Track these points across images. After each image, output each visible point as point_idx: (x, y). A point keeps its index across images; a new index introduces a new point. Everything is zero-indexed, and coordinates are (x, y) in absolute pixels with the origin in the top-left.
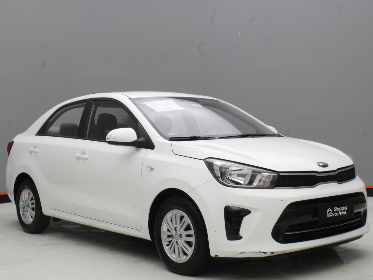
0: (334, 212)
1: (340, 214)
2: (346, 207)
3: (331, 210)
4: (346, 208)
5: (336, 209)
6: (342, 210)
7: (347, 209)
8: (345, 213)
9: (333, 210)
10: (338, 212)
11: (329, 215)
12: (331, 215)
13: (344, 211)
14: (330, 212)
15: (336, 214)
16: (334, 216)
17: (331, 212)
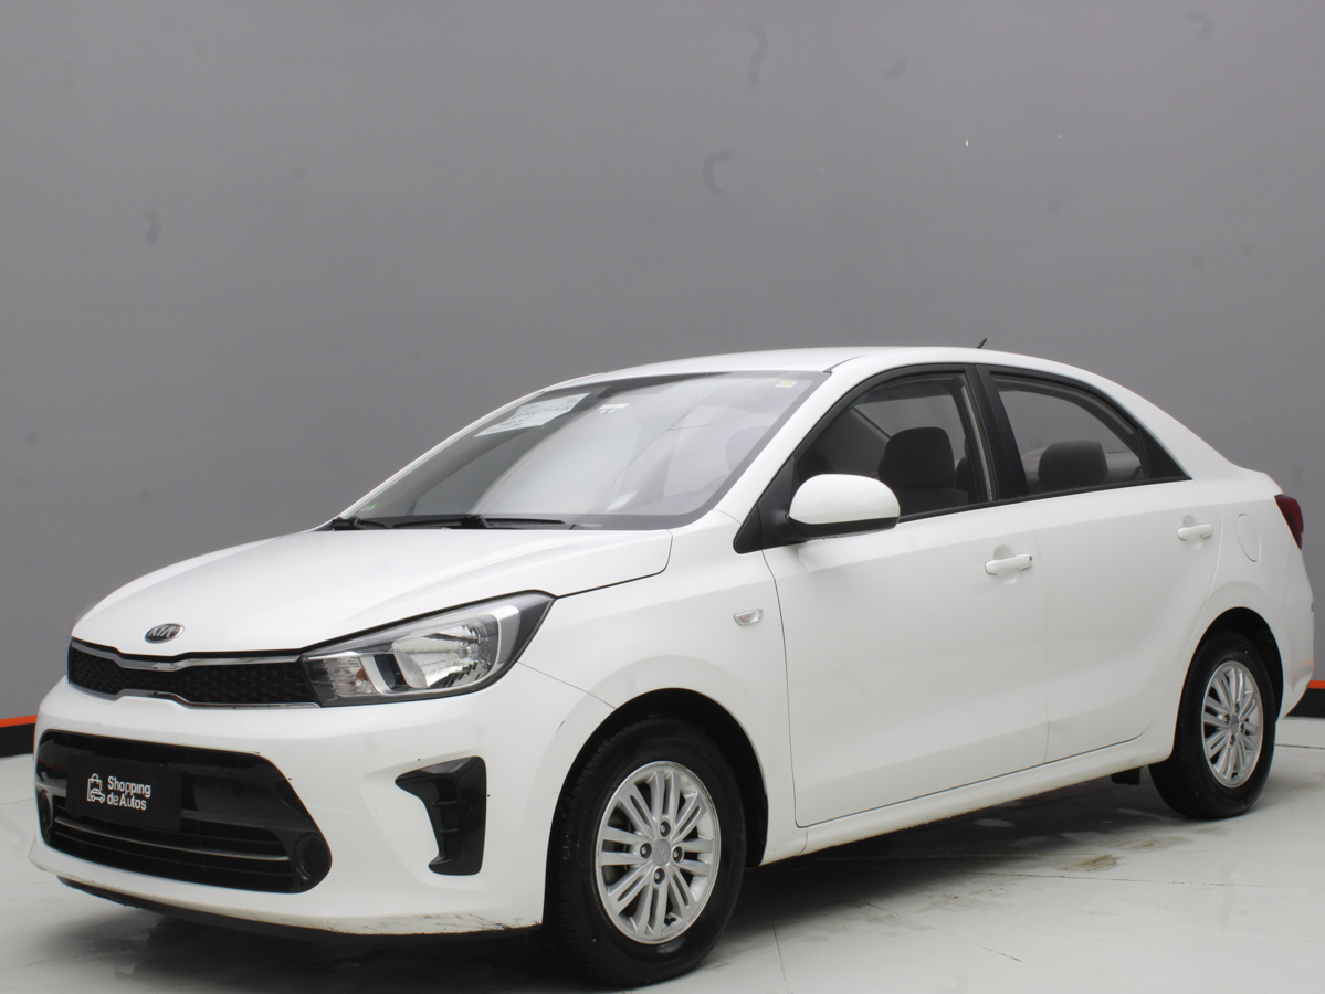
0: (106, 791)
1: (123, 802)
2: (149, 787)
3: (99, 781)
4: (146, 790)
5: (113, 783)
6: (133, 792)
7: (149, 793)
8: (142, 805)
9: (105, 783)
10: (118, 793)
11: (94, 795)
12: (99, 796)
13: (140, 796)
14: (95, 785)
15: (112, 800)
16: (106, 802)
17: (98, 786)
